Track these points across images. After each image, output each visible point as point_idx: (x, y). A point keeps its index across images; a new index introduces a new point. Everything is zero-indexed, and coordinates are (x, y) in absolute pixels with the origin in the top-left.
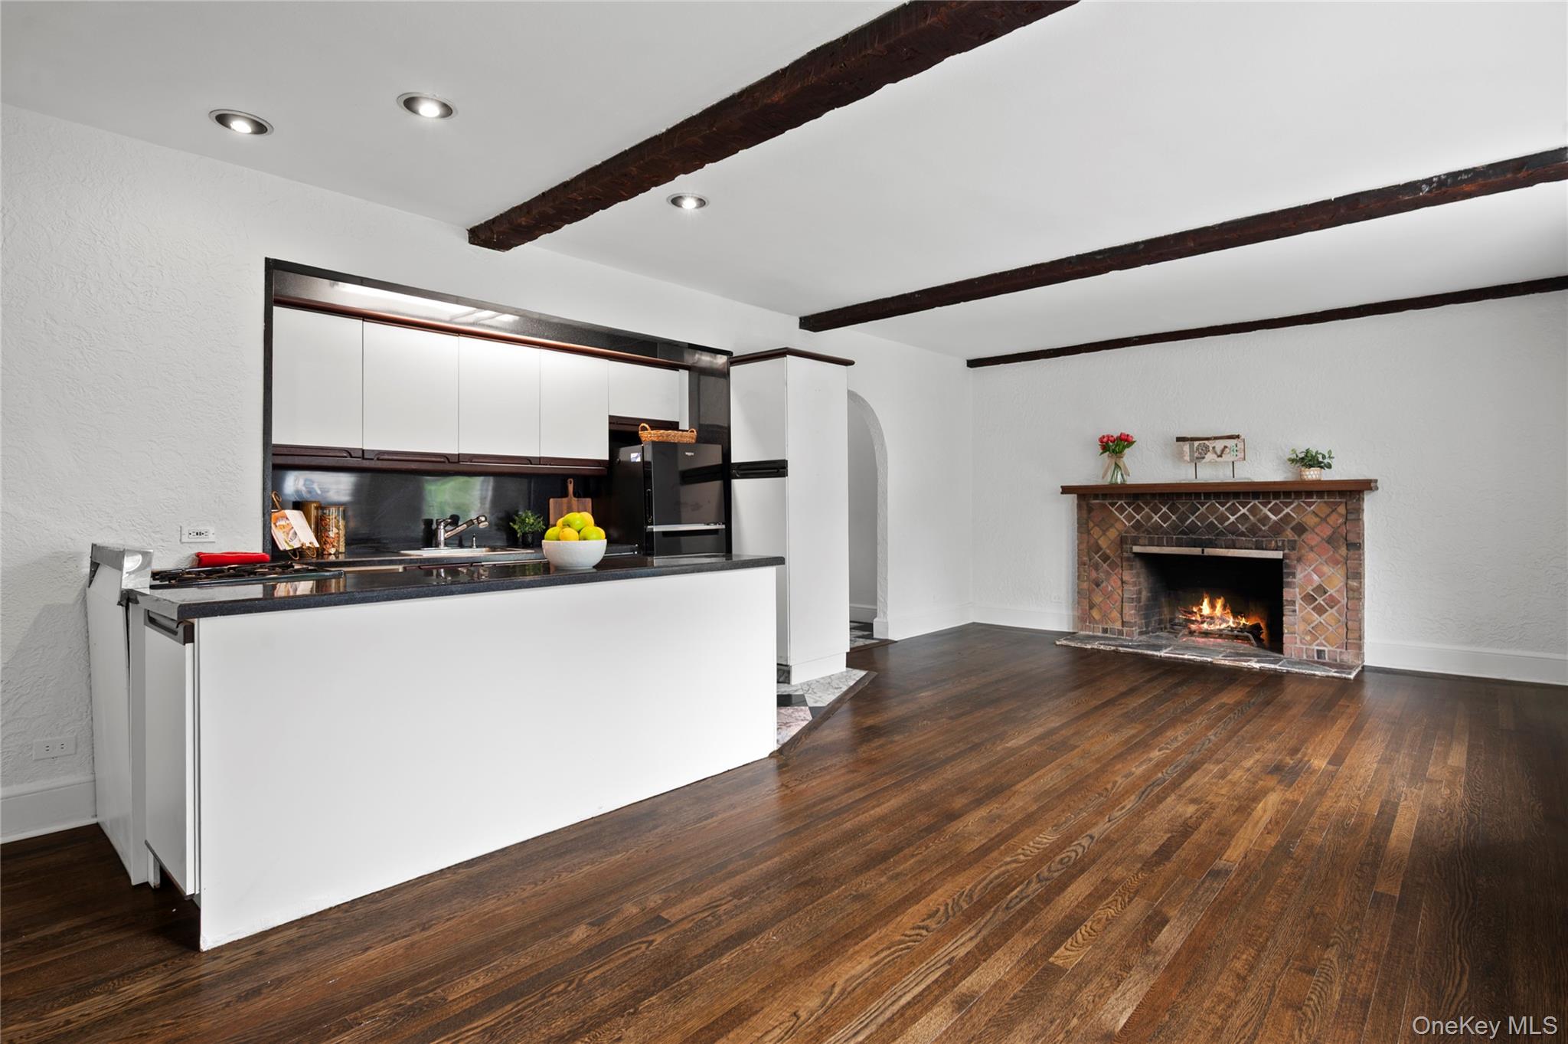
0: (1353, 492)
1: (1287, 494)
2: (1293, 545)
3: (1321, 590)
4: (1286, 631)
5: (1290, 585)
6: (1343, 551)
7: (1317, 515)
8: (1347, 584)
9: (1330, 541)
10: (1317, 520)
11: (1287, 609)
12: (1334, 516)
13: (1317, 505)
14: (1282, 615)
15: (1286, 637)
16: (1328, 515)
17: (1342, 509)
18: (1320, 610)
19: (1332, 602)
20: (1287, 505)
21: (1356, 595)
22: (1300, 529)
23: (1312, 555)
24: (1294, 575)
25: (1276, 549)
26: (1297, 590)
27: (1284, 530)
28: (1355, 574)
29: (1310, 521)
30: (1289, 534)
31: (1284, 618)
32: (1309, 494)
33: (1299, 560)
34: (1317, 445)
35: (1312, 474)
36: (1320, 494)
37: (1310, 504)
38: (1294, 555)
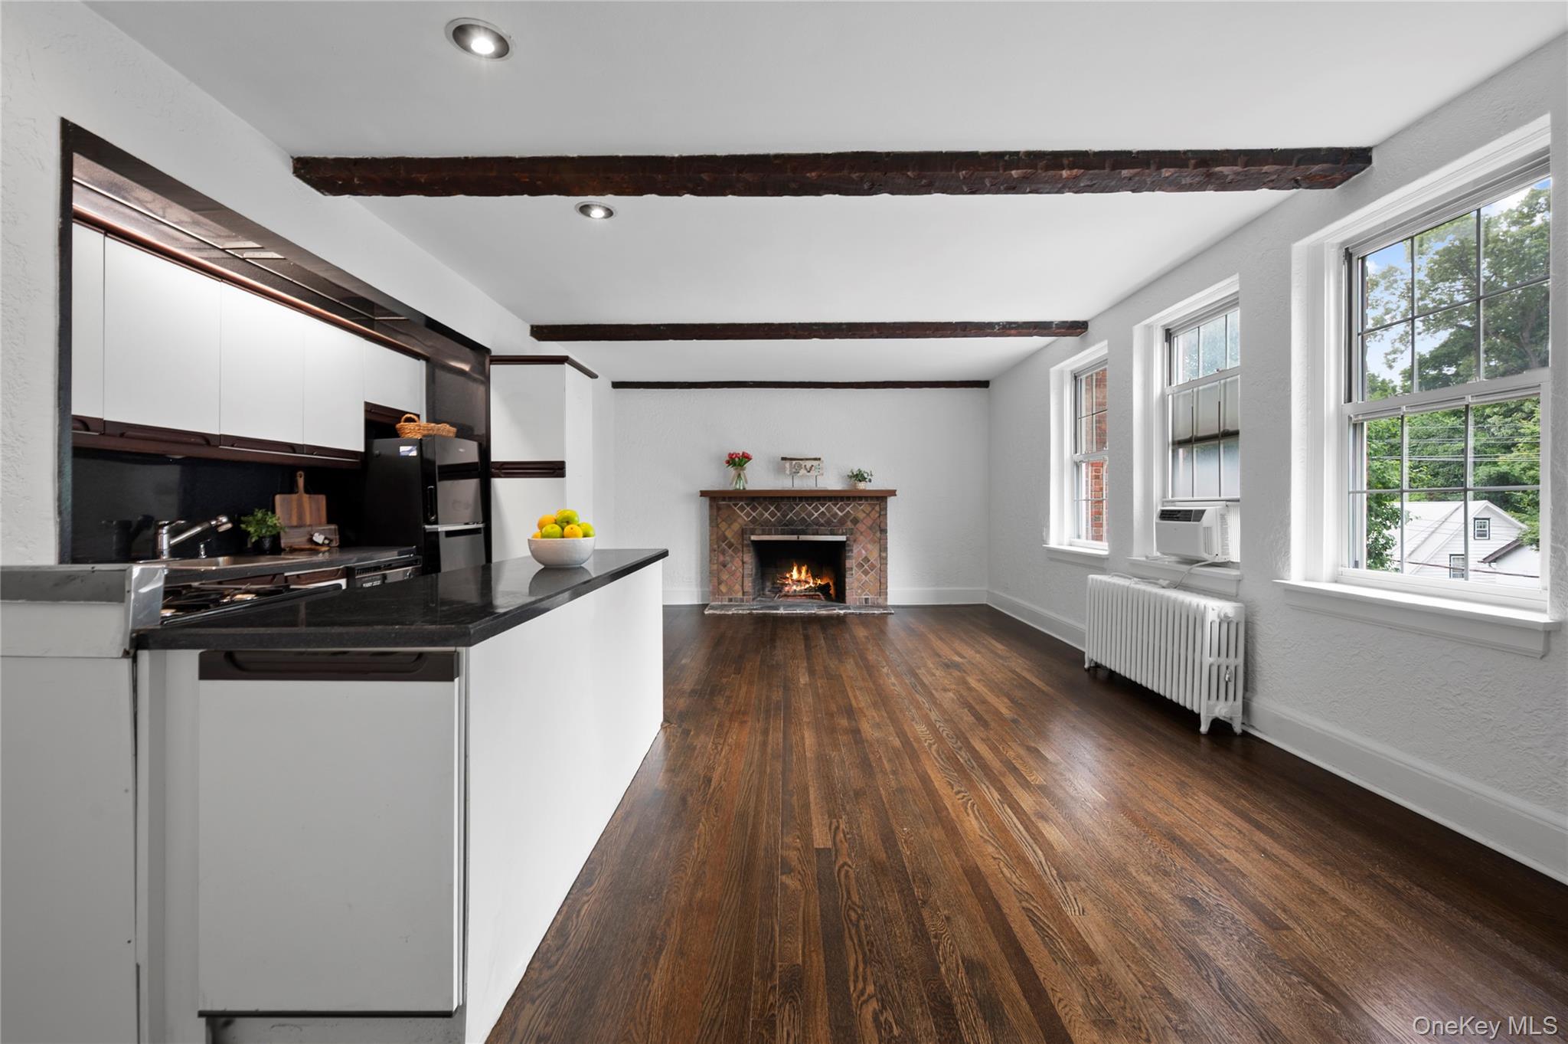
0: (881, 498)
1: (848, 498)
2: (851, 532)
3: (867, 560)
4: (847, 588)
5: (850, 558)
6: (878, 534)
7: (864, 512)
8: (880, 555)
9: (871, 528)
10: (864, 515)
11: (848, 574)
12: (873, 512)
13: (865, 506)
14: (844, 577)
15: (848, 592)
16: (870, 512)
17: (877, 508)
18: (866, 573)
19: (872, 567)
20: (848, 505)
21: (883, 560)
22: (855, 521)
23: (862, 537)
24: (852, 551)
25: (842, 535)
26: (854, 561)
27: (846, 522)
28: (884, 549)
29: (861, 515)
30: (849, 524)
31: (847, 580)
32: (861, 498)
33: (855, 541)
34: (865, 468)
35: (862, 486)
36: (866, 498)
37: (860, 505)
38: (852, 538)
